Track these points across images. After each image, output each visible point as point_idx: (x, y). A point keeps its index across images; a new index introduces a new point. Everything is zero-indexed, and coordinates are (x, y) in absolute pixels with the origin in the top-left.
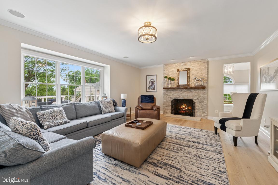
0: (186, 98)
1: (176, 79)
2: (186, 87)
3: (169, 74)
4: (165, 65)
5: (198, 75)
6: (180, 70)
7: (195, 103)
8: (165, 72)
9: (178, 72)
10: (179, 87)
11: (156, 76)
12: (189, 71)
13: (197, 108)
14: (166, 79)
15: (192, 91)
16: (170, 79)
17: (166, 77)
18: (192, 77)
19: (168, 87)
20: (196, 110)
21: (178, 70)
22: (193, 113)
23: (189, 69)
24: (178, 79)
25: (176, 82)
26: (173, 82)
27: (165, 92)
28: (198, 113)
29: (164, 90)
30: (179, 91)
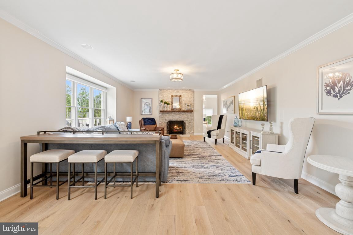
0: (179, 120)
1: (170, 103)
2: (179, 111)
3: (165, 99)
4: (161, 90)
5: (187, 101)
6: (174, 96)
7: (185, 123)
8: (160, 96)
9: (172, 98)
10: (173, 111)
11: (151, 100)
12: (181, 98)
13: (186, 127)
14: (162, 103)
15: (183, 114)
16: (165, 103)
17: (162, 101)
18: (183, 103)
19: (164, 109)
20: (186, 129)
21: (172, 96)
22: (184, 132)
23: (180, 96)
24: (172, 103)
25: (170, 106)
26: (168, 106)
27: (161, 114)
28: (187, 130)
29: (159, 113)
30: (173, 114)
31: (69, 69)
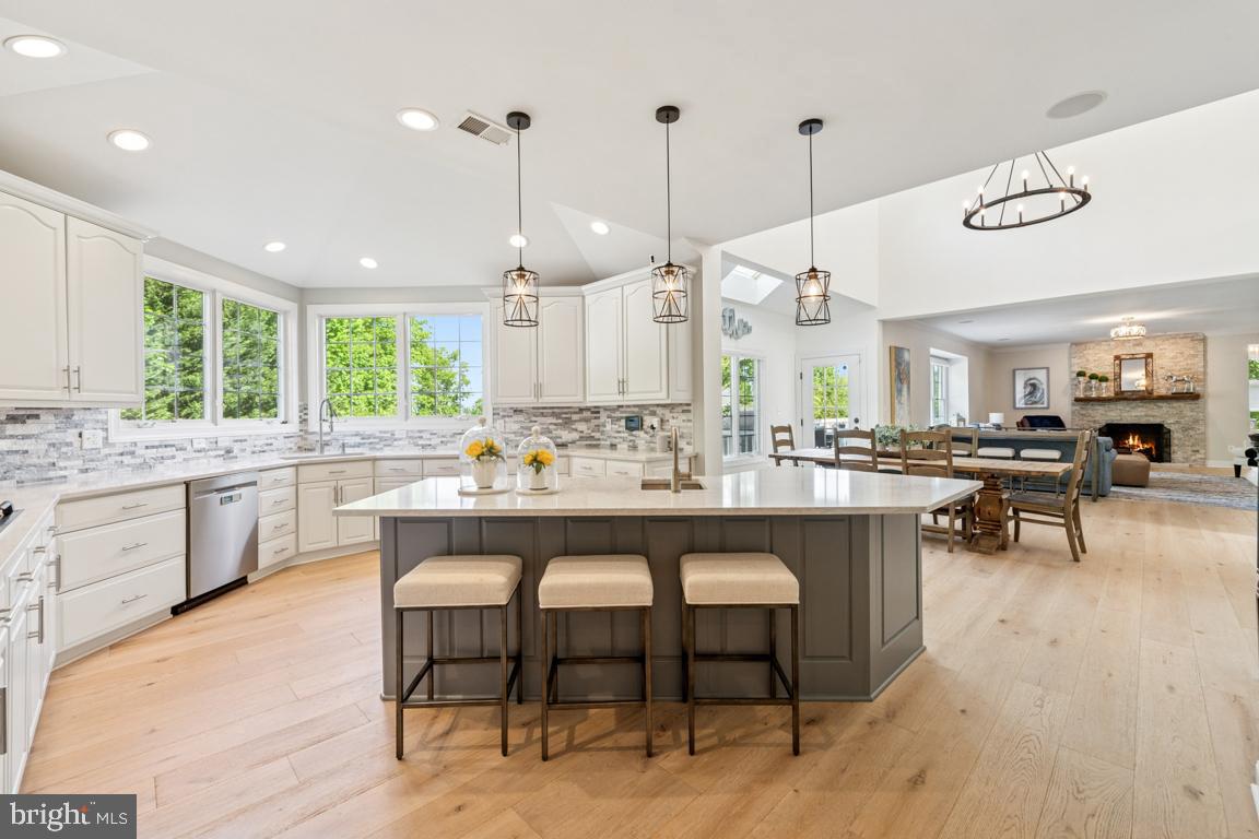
0: (1143, 421)
1: (1111, 377)
2: (1146, 397)
3: (1091, 366)
4: (1077, 344)
5: (1178, 368)
6: (1123, 357)
7: (1169, 431)
8: (1075, 361)
9: (1117, 362)
10: (1121, 397)
11: (1045, 371)
12: (1149, 360)
13: (1175, 442)
14: (1081, 379)
15: (1160, 404)
16: (1093, 377)
17: (1081, 374)
18: (1160, 373)
19: (1088, 394)
20: (1174, 448)
21: (1117, 358)
22: (1165, 455)
23: (1150, 356)
24: (1118, 377)
25: (1111, 384)
26: (1104, 384)
27: (1077, 408)
28: (1178, 453)
29: (1073, 405)
30: (1120, 406)
31: (933, 351)
